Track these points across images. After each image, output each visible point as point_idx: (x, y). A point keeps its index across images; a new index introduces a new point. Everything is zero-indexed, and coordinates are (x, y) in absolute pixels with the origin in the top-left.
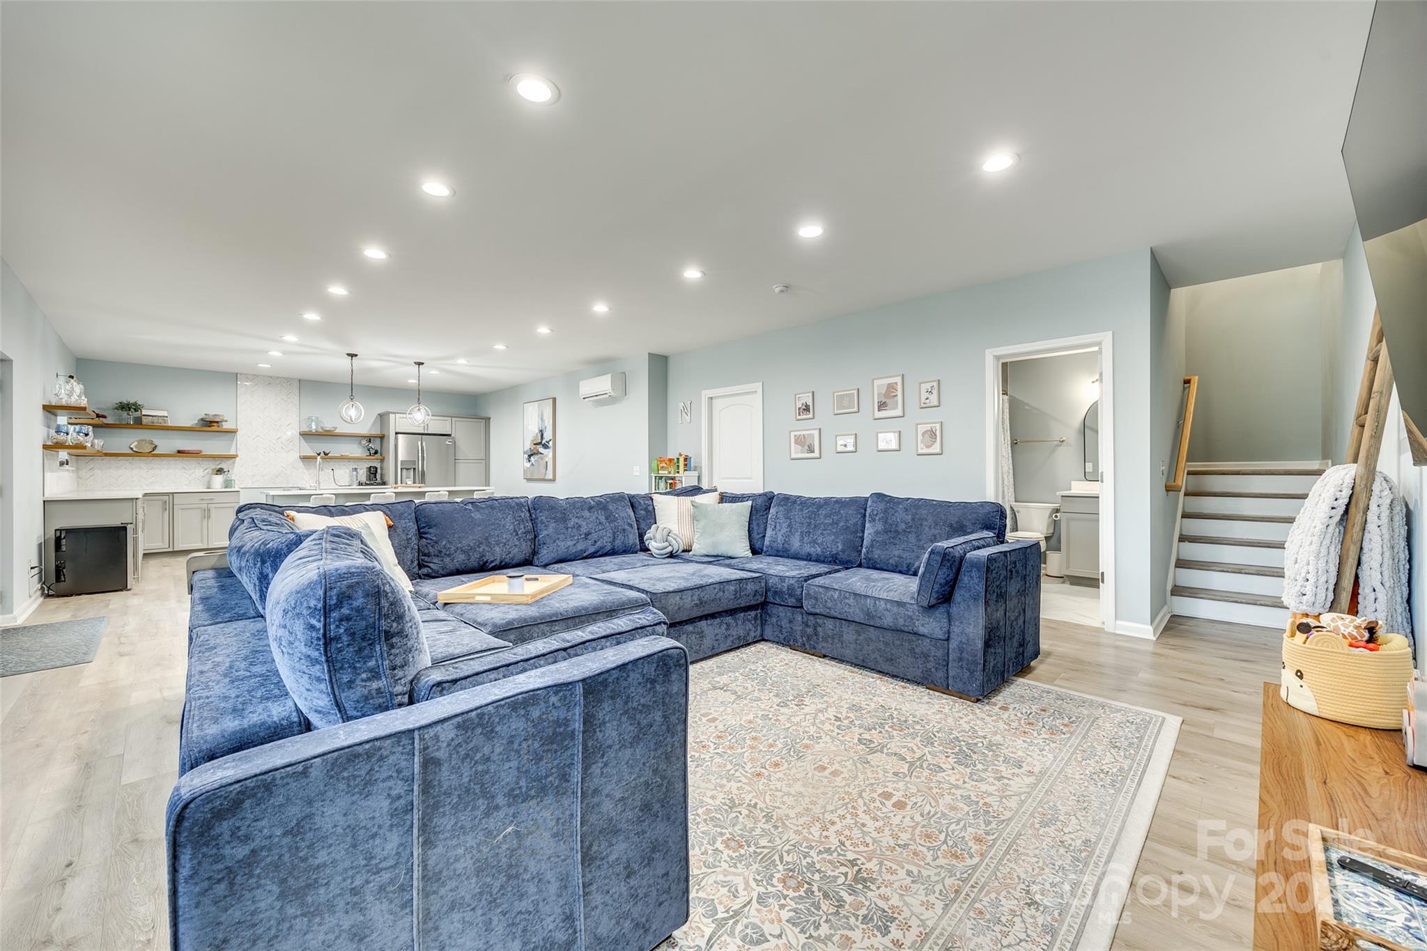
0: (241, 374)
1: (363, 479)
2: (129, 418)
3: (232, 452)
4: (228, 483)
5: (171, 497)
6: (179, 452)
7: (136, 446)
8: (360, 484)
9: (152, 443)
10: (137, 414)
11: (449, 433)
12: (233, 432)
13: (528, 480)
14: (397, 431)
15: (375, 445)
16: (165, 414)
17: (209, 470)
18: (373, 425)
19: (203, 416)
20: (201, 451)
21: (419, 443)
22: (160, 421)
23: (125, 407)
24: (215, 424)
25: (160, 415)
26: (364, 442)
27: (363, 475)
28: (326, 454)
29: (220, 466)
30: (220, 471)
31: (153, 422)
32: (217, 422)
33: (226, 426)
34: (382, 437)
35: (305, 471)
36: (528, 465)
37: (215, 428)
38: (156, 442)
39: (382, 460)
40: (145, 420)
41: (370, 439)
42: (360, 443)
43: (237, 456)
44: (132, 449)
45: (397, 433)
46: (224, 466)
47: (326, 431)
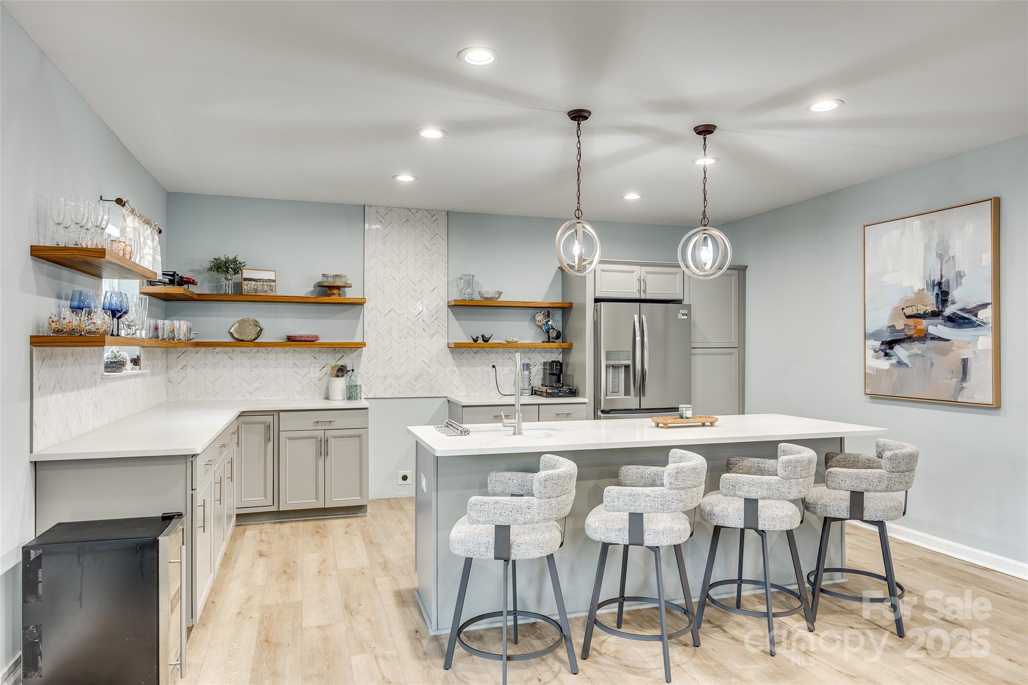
0: (370, 206)
1: (537, 382)
2: (227, 284)
3: (358, 339)
4: (352, 393)
5: (276, 417)
6: (290, 339)
7: (236, 331)
8: (534, 392)
9: (256, 324)
10: (237, 278)
11: (680, 297)
12: (359, 304)
13: (875, 397)
14: (599, 295)
15: (556, 322)
16: (270, 276)
17: (328, 369)
18: (551, 287)
19: (320, 279)
20: (317, 338)
21: (636, 317)
22: (266, 288)
23: (224, 267)
24: (335, 291)
25: (266, 278)
26: (540, 317)
27: (537, 377)
28: (486, 340)
29: (340, 363)
30: (341, 371)
31: (256, 291)
32: (338, 288)
33: (350, 294)
34: (566, 309)
35: (455, 368)
36: (885, 364)
37: (335, 298)
38: (262, 322)
39: (567, 351)
40: (247, 287)
41: (548, 310)
42: (533, 319)
43: (363, 345)
44: (231, 334)
45: (597, 300)
46: (347, 361)
47: (487, 299)
